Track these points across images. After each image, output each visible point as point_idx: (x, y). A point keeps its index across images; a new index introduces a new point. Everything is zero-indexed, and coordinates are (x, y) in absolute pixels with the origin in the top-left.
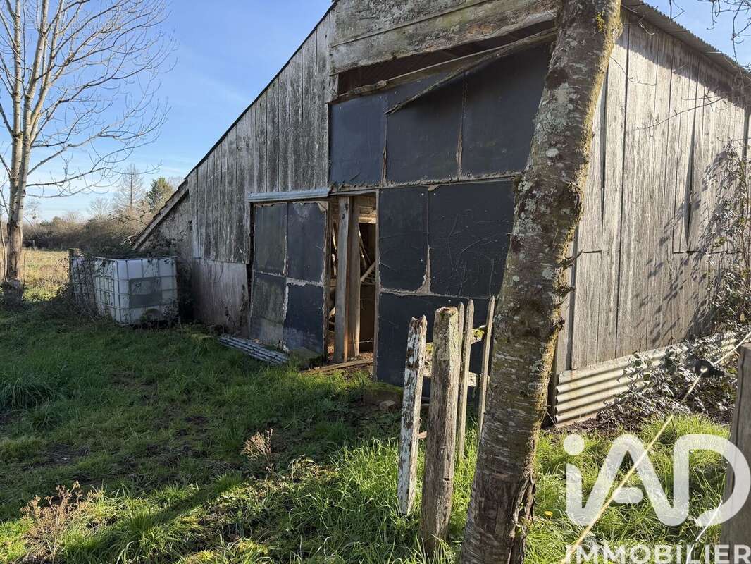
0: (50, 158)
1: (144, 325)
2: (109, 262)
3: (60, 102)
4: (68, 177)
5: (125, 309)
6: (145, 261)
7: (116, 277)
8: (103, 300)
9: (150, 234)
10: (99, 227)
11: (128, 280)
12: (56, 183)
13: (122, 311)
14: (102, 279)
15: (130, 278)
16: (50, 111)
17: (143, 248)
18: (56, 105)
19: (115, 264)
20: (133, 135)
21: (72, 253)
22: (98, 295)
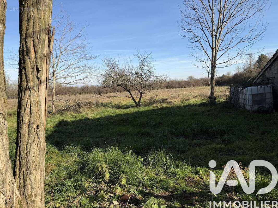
0: (223, 54)
1: (259, 111)
2: (245, 88)
3: (226, 34)
4: (229, 60)
5: (251, 105)
6: (259, 87)
7: (247, 93)
8: (242, 102)
9: (260, 76)
10: (238, 77)
11: (252, 94)
12: (225, 62)
13: (250, 106)
14: (242, 94)
15: (253, 93)
16: (223, 38)
17: (257, 82)
18: (225, 35)
19: (247, 89)
20: (252, 39)
21: (231, 86)
22: (241, 100)
